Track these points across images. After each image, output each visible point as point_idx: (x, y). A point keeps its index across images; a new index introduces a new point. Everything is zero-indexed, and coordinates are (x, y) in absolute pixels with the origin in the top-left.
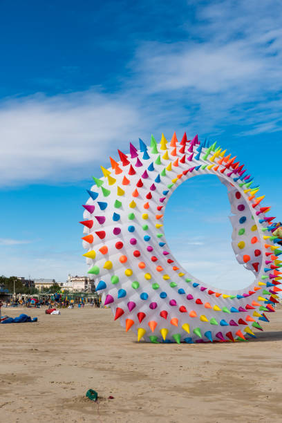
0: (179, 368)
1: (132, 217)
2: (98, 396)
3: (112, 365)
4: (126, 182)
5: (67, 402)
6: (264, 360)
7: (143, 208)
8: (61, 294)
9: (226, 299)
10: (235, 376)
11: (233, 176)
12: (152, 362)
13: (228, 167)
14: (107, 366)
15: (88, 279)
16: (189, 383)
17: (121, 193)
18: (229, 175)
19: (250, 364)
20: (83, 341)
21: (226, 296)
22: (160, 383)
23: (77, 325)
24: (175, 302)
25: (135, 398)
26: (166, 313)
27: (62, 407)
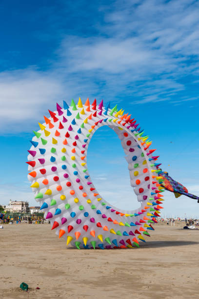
0: (87, 267)
1: (64, 159)
2: (29, 287)
3: (39, 265)
4: (57, 134)
5: (6, 291)
6: (148, 261)
7: (71, 152)
8: (4, 214)
9: (127, 217)
10: (127, 272)
11: (131, 128)
12: (68, 263)
13: (127, 122)
14: (36, 266)
15: (24, 203)
16: (94, 278)
17: (55, 142)
18: (128, 128)
19: (137, 264)
20: (19, 247)
21: (128, 215)
22: (73, 278)
23: (15, 236)
24: (94, 220)
25: (55, 289)
26: (87, 227)
27: (2, 295)
